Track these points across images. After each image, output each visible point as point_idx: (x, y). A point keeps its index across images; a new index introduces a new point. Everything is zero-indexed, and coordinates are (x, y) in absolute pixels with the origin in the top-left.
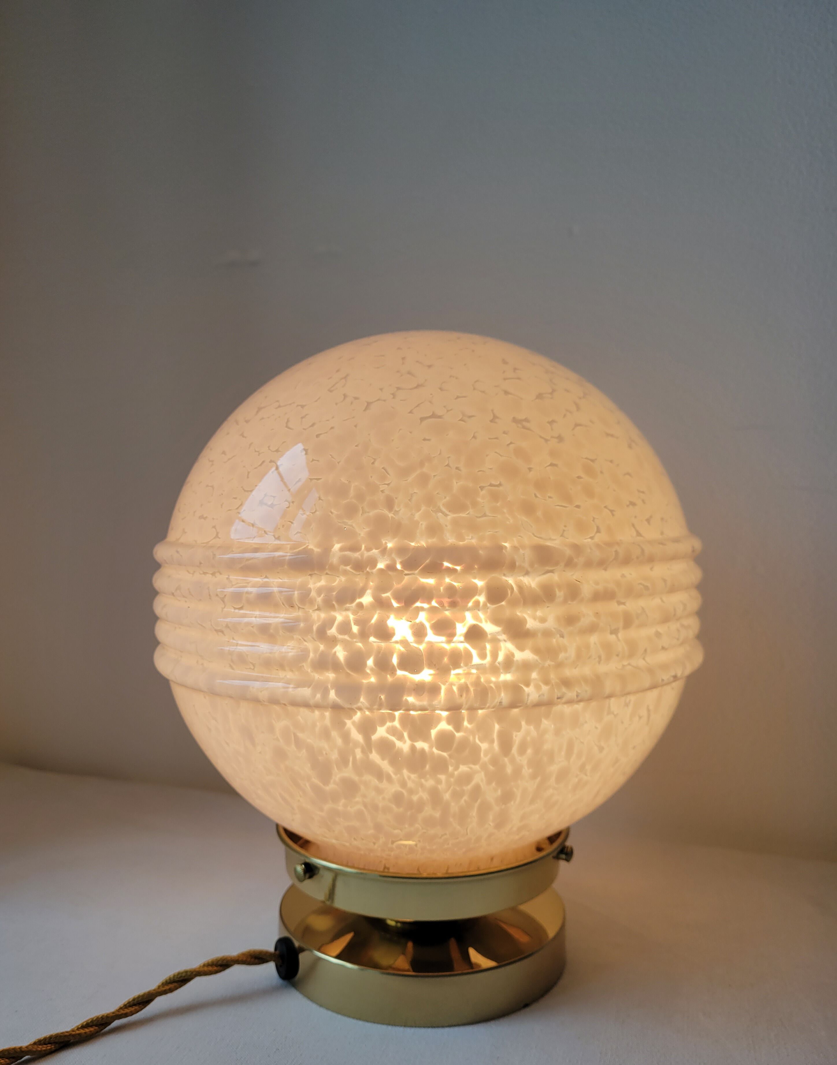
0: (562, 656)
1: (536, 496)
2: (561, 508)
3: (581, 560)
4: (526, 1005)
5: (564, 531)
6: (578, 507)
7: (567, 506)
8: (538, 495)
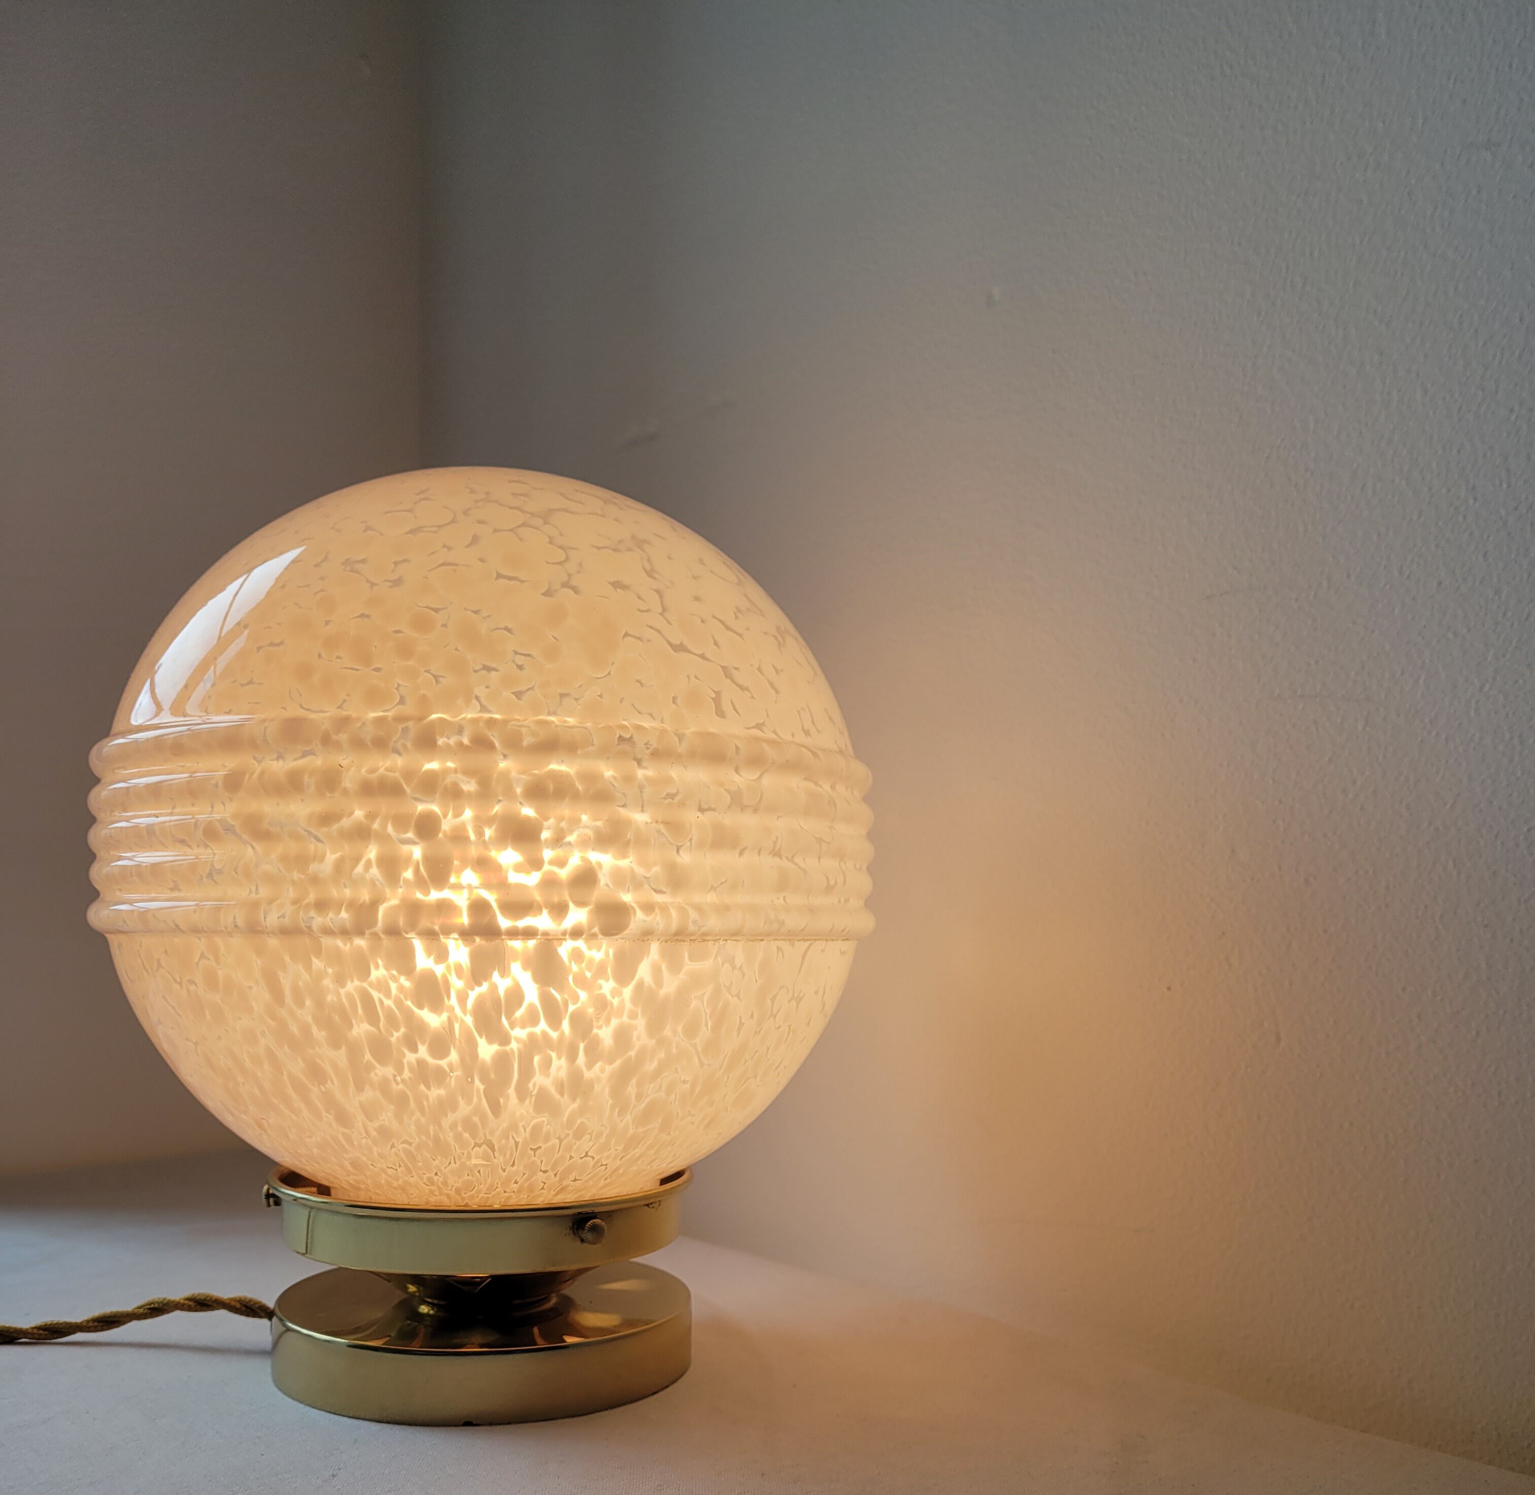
0: (313, 867)
1: (320, 656)
2: (350, 671)
3: (343, 737)
4: (468, 1424)
5: (345, 701)
6: (377, 670)
7: (359, 668)
8: (323, 655)
